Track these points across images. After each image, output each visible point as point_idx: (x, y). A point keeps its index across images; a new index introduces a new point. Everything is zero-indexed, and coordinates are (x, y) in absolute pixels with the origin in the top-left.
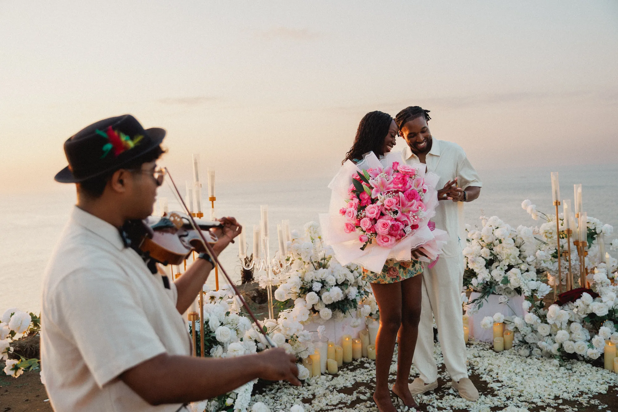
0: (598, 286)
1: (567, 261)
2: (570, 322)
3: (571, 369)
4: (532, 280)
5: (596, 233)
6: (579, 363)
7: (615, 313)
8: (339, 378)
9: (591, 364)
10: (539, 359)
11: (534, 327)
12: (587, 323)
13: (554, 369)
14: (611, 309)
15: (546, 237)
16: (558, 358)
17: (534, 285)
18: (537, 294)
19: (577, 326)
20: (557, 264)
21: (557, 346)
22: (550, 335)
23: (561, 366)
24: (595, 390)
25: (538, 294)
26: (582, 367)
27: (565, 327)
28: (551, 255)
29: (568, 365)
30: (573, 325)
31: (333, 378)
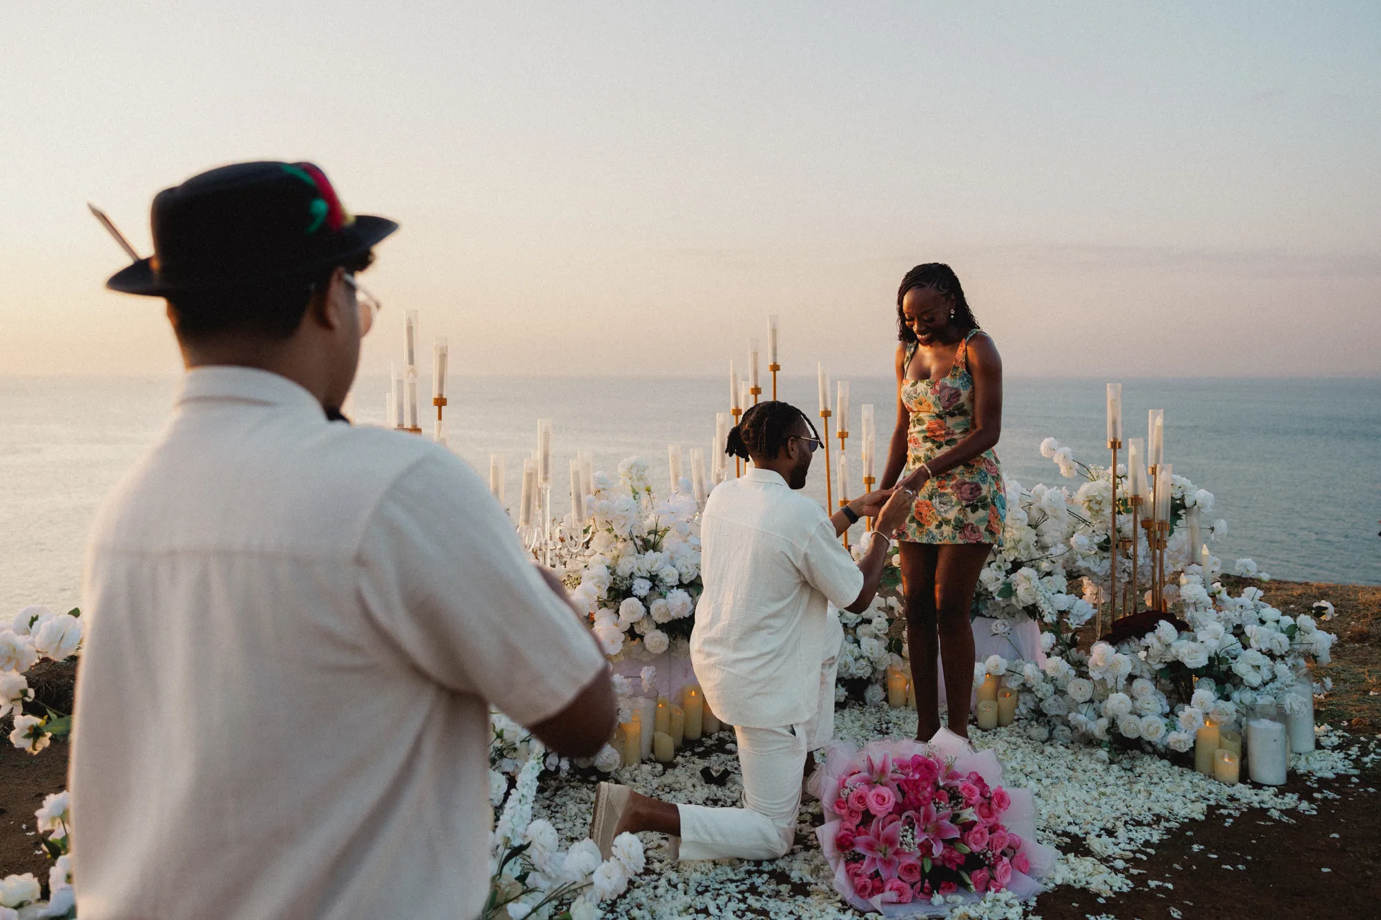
0: (1189, 608)
1: (1128, 557)
2: (1131, 678)
3: (1131, 770)
4: (1059, 592)
5: (1185, 507)
6: (1147, 758)
7: (1219, 664)
8: (677, 771)
9: (1169, 760)
10: (1067, 747)
11: (1058, 683)
12: (1163, 681)
13: (1100, 767)
14: (1213, 655)
15: (1090, 509)
16: (1106, 746)
17: (1063, 601)
18: (1069, 619)
19: (1144, 686)
20: (1107, 564)
21: (1104, 723)
22: (1091, 701)
23: (1112, 762)
24: (1182, 813)
25: (1072, 621)
26: (1153, 766)
27: (1122, 687)
28: (1097, 544)
29: (1124, 761)
30: (1137, 684)
31: (665, 770)
